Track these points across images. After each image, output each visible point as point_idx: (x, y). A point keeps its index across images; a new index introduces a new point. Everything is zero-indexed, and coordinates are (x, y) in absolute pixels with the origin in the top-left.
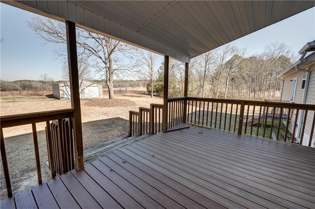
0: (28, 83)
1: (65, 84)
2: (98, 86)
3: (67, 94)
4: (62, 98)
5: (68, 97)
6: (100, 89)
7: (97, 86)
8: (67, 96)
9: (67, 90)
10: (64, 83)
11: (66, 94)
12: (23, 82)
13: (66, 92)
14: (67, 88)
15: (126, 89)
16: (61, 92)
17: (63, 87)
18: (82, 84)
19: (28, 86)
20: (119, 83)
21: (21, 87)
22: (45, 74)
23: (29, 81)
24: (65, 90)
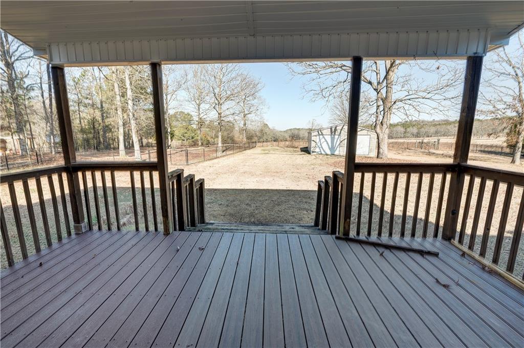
0: (296, 132)
1: (320, 132)
2: (369, 134)
3: (320, 146)
4: (313, 152)
5: (320, 151)
6: (373, 140)
7: (366, 134)
8: (320, 149)
9: (320, 140)
10: (318, 132)
11: (318, 146)
12: (293, 131)
13: (319, 144)
14: (321, 138)
15: (439, 140)
16: (313, 144)
17: (316, 136)
18: (342, 131)
19: (297, 135)
20: (438, 127)
21: (290, 137)
22: (313, 120)
23: (298, 129)
24: (318, 141)
